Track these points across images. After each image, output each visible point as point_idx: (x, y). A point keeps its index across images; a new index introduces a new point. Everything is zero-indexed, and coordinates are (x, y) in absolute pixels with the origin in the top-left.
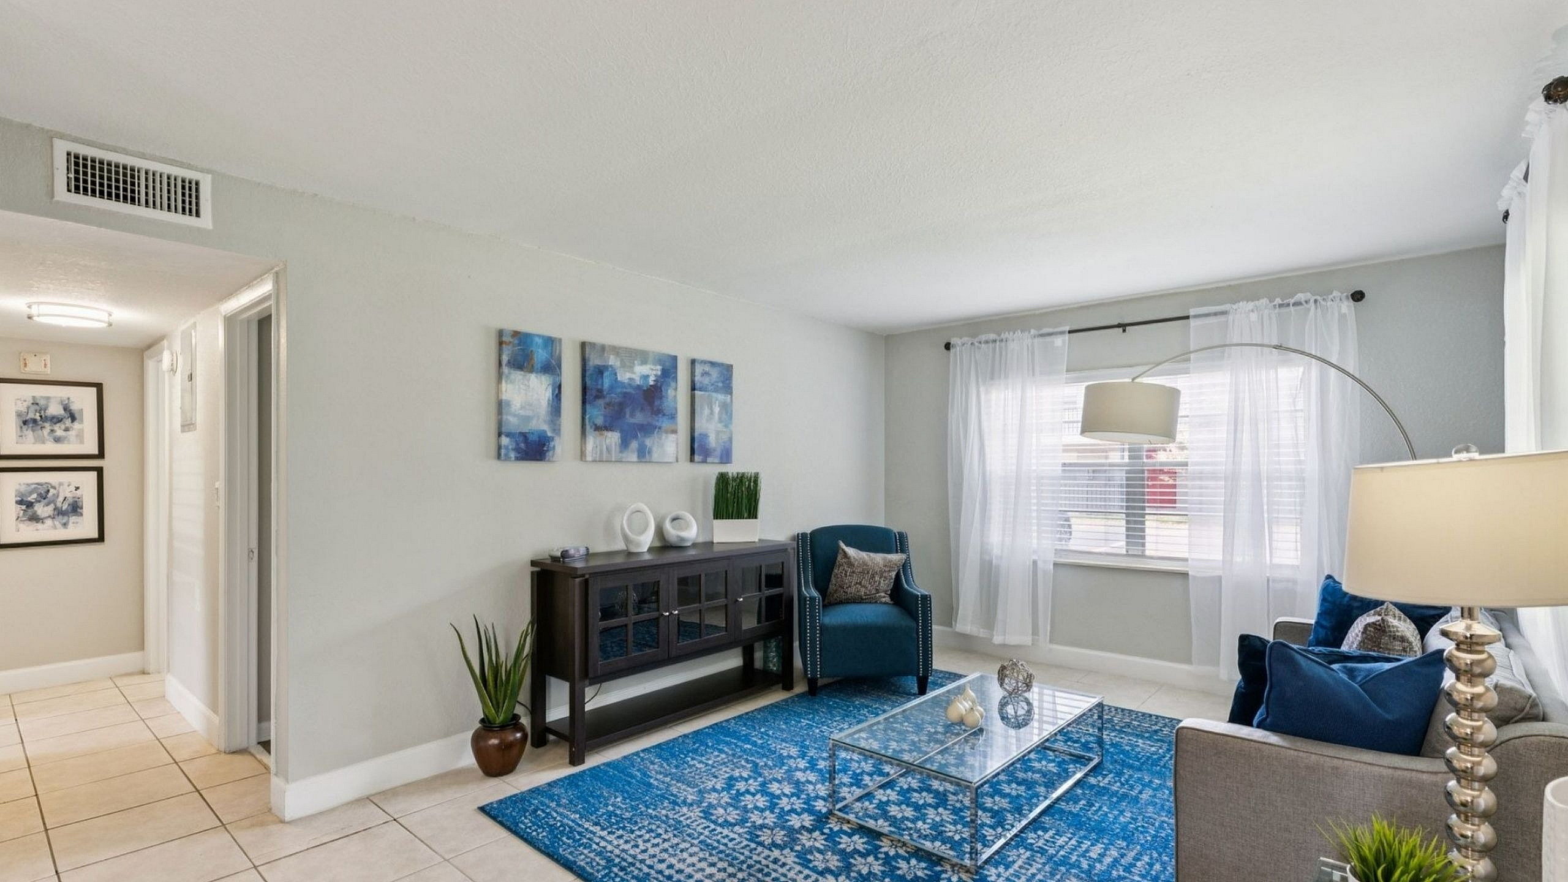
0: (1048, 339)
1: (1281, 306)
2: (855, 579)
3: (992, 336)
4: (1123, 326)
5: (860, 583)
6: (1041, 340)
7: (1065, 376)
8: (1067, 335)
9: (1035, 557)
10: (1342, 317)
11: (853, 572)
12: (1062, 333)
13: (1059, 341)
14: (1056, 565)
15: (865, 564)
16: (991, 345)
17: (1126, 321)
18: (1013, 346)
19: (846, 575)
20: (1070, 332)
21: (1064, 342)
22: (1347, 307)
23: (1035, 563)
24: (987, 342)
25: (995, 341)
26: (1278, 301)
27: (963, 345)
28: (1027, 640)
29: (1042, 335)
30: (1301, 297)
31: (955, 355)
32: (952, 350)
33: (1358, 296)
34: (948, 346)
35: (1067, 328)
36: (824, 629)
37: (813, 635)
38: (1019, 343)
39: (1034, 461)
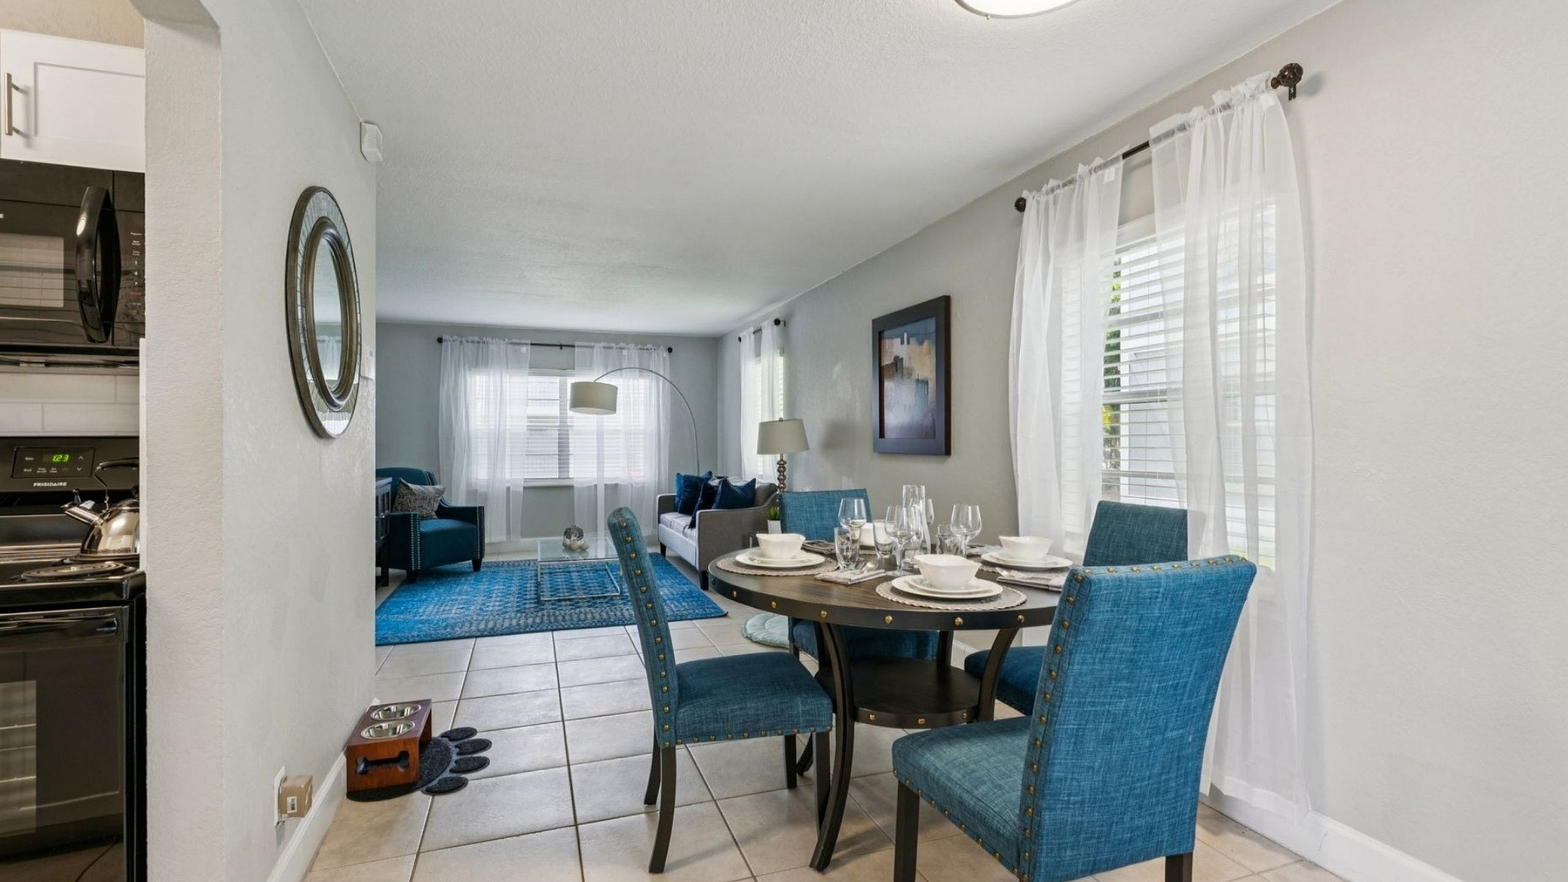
0: (517, 347)
1: (641, 349)
2: (417, 504)
3: (476, 339)
4: (561, 346)
5: (422, 507)
6: (512, 346)
7: (528, 370)
8: (530, 346)
9: (508, 485)
10: (664, 358)
11: (416, 499)
12: (526, 344)
13: (524, 349)
14: (525, 488)
15: (423, 492)
16: (476, 344)
17: (564, 343)
18: (492, 347)
19: (410, 502)
20: (531, 344)
21: (527, 350)
22: (666, 354)
23: (508, 489)
24: (473, 342)
25: (478, 342)
26: (640, 346)
27: (454, 341)
28: (504, 538)
29: (513, 344)
30: (649, 346)
31: (447, 347)
32: (444, 344)
33: (670, 350)
34: (440, 340)
35: (529, 342)
36: (423, 535)
37: (415, 540)
38: (496, 347)
39: (508, 423)
